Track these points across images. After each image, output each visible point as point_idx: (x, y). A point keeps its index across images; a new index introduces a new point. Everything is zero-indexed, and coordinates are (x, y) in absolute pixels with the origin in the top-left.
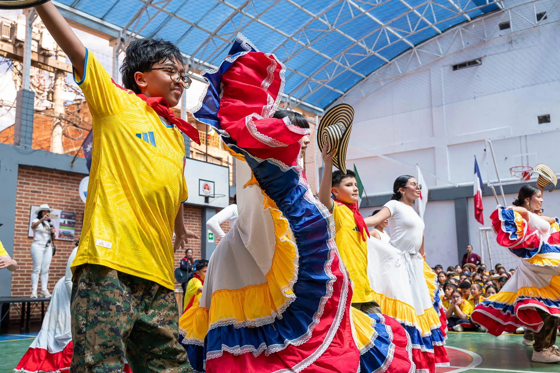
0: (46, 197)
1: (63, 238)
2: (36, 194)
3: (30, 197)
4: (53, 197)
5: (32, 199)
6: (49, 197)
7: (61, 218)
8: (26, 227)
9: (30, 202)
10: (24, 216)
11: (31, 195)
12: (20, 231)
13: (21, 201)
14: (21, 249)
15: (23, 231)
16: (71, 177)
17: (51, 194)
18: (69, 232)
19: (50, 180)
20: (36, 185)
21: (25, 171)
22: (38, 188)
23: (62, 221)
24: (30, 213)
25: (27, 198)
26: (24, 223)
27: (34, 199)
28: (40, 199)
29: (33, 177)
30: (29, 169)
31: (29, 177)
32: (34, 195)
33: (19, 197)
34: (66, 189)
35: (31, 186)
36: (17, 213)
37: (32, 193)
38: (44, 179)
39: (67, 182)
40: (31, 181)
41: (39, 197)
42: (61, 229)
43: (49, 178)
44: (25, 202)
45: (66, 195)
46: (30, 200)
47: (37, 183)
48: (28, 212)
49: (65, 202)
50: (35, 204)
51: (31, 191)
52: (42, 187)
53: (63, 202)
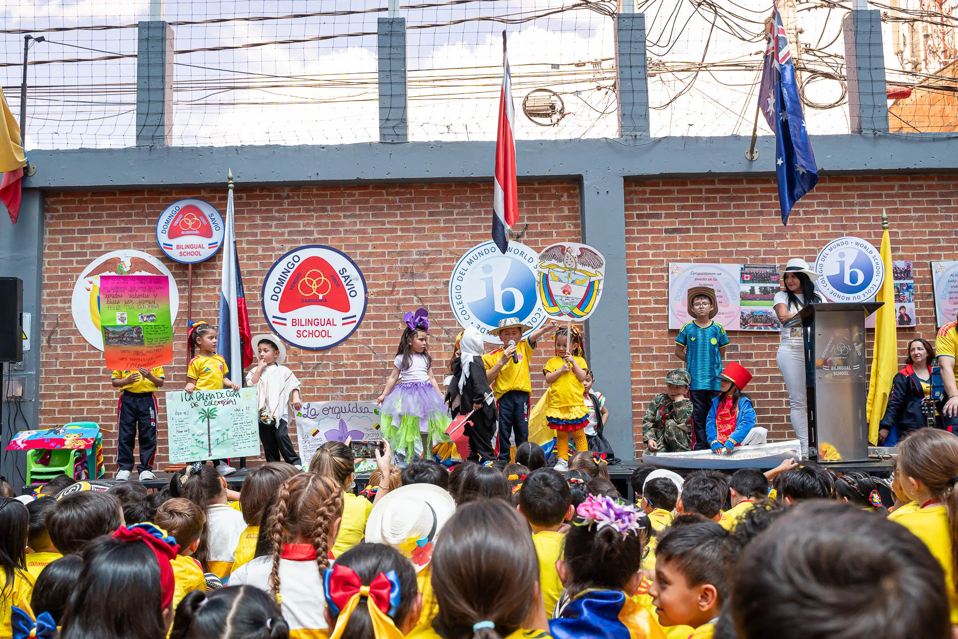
0: (702, 238)
1: (751, 327)
2: (677, 235)
3: (664, 244)
4: (720, 238)
5: (668, 247)
6: (710, 238)
7: (744, 282)
8: (662, 310)
9: (665, 255)
10: (655, 286)
11: (665, 239)
12: (649, 319)
13: (647, 255)
14: (655, 358)
15: (656, 318)
16: (758, 187)
17: (715, 230)
18: (766, 312)
19: (707, 199)
20: (676, 216)
21: (648, 189)
22: (680, 223)
23: (746, 288)
24: (668, 280)
25: (658, 247)
26: (656, 302)
27: (675, 246)
28: (687, 246)
29: (666, 200)
31: (659, 200)
32: (674, 239)
33: (639, 248)
34: (750, 214)
35: (663, 220)
36: (638, 281)
37: (668, 235)
38: (694, 199)
39: (750, 199)
40: (662, 210)
41: (686, 240)
42: (743, 308)
43: (704, 195)
44: (654, 255)
45: (751, 229)
46: (665, 250)
47: (676, 211)
48: (663, 276)
49: (751, 245)
50: (679, 258)
51: (665, 229)
52: (691, 219)
53: (744, 245)
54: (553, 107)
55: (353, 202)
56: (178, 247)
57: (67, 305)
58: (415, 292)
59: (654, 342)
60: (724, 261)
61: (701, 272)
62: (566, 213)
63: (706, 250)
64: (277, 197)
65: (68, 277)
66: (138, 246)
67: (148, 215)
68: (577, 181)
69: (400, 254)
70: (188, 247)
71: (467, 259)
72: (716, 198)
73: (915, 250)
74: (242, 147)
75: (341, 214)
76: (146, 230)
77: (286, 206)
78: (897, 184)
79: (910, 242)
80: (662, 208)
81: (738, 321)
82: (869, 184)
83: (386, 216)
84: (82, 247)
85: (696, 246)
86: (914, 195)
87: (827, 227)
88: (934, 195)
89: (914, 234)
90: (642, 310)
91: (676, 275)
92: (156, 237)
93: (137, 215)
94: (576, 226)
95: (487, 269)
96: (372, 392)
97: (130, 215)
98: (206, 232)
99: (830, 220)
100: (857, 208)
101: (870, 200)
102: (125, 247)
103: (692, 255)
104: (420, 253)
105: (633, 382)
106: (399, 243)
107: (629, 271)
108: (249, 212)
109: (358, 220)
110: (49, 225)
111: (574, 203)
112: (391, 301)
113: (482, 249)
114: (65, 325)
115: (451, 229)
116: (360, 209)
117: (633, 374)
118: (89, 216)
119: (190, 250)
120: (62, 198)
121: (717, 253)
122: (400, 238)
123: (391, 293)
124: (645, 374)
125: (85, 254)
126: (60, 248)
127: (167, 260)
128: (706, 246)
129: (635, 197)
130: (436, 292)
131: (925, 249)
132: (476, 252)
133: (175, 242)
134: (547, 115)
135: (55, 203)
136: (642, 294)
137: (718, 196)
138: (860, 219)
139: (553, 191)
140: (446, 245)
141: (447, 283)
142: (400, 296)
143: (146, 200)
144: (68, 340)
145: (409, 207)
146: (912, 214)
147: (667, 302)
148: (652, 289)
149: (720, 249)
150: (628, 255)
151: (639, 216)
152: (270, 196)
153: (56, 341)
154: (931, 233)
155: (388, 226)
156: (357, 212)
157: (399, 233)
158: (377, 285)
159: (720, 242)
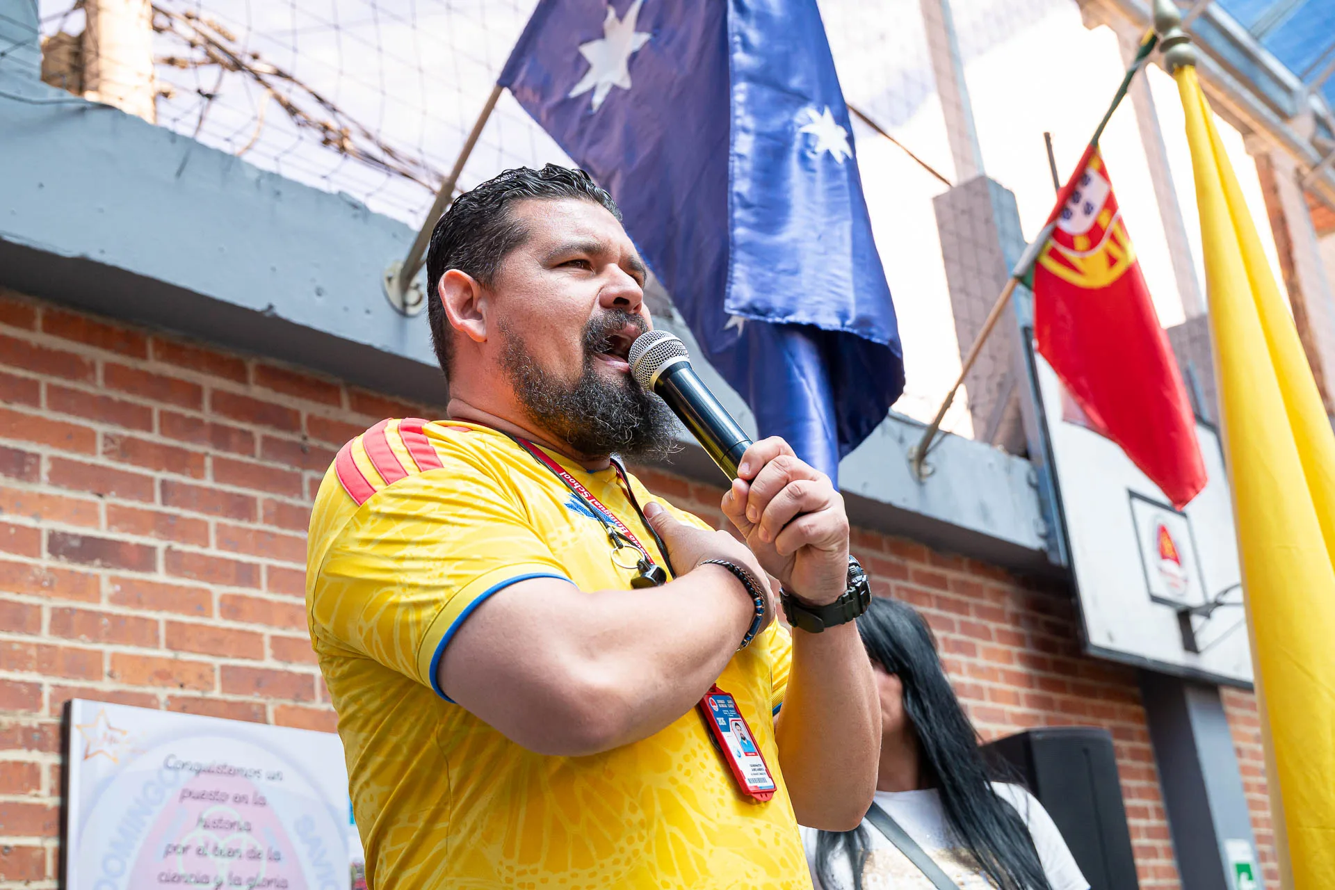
0: (199, 603)
2: (103, 574)
3: (48, 604)
4: (265, 611)
5: (63, 622)
6: (233, 608)
9: (47, 660)
11: (51, 583)
17: (247, 574)
19: (220, 437)
20: (100, 481)
22: (118, 517)
24: (64, 789)
25: (21, 619)
27: (91, 624)
28: (142, 632)
29: (60, 399)
35: (44, 488)
37: (64, 564)
38: (168, 424)
40: (41, 440)
41: (139, 603)
43: (207, 415)
46: (45, 637)
47: (101, 460)
48: (34, 770)
50: (106, 685)
51: (53, 536)
52: (157, 506)
60: (285, 719)
61: (206, 761)
63: (218, 662)
72: (247, 435)
80: (37, 431)
85: (178, 636)
91: (102, 764)
103: (163, 676)
121: (261, 680)
128: (216, 642)
137: (257, 432)
149: (269, 662)
159: (267, 632)
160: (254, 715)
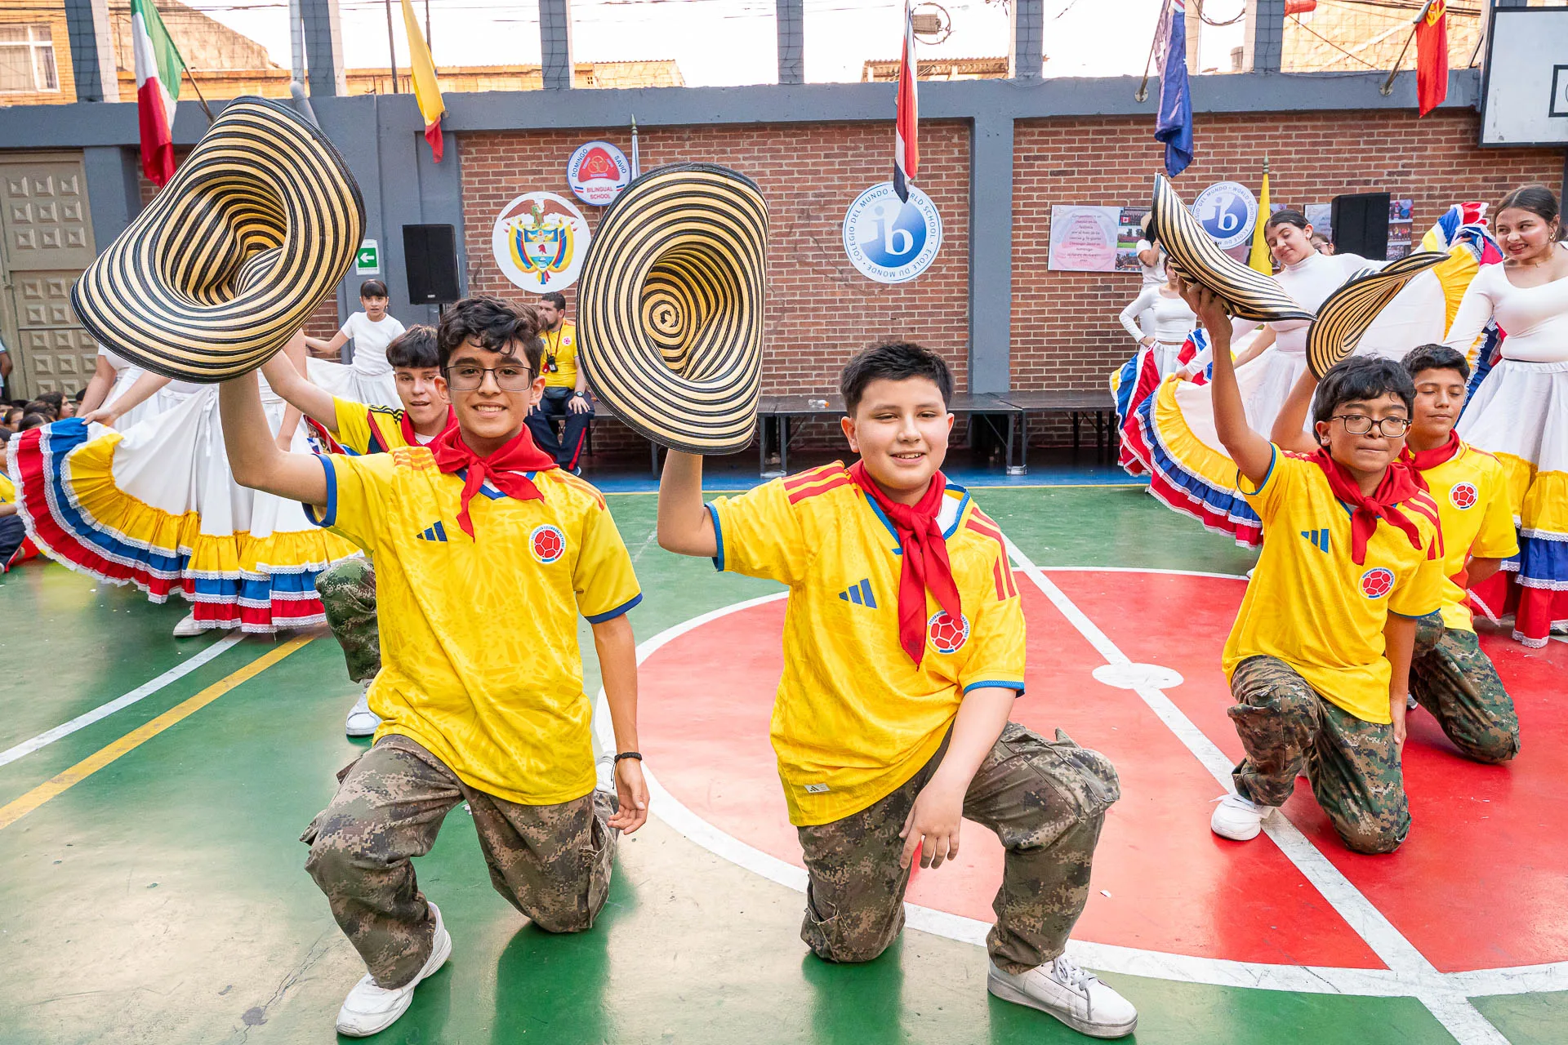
0: (1086, 180)
1: (1127, 268)
2: (1063, 178)
3: (1049, 186)
4: (1103, 180)
5: (1052, 189)
6: (1093, 180)
7: (1123, 224)
8: (1043, 252)
9: (1049, 197)
10: (1038, 228)
11: (1052, 181)
12: (1030, 260)
13: (1031, 197)
14: (1033, 297)
15: (1037, 259)
16: (1145, 128)
17: (1099, 172)
19: (1094, 141)
20: (1062, 158)
21: (1037, 130)
22: (1066, 165)
23: (1124, 230)
24: (1050, 222)
25: (1043, 189)
26: (1038, 243)
27: (1059, 189)
28: (1071, 189)
29: (1054, 142)
30: (1045, 126)
31: (1047, 142)
32: (1058, 181)
33: (1025, 190)
34: (1134, 156)
35: (1050, 162)
36: (1022, 224)
37: (1053, 177)
38: (1080, 141)
39: (1135, 140)
40: (1049, 152)
41: (1070, 183)
42: (1120, 250)
43: (1091, 136)
44: (1038, 197)
45: (1134, 172)
46: (1049, 193)
47: (1063, 153)
48: (1045, 219)
49: (1133, 187)
50: (1062, 201)
51: (1051, 172)
52: (1076, 161)
53: (1126, 187)
54: (938, 23)
55: (751, 144)
56: (589, 190)
57: (488, 246)
58: (811, 234)
59: (1034, 282)
60: (1105, 204)
61: (1083, 215)
62: (956, 155)
63: (1089, 193)
64: (679, 138)
65: (488, 219)
66: (550, 188)
67: (557, 157)
68: (969, 122)
69: (797, 196)
70: (597, 189)
71: (861, 201)
72: (1102, 139)
73: (1292, 192)
74: (646, 89)
75: (741, 156)
76: (557, 172)
77: (687, 148)
78: (1282, 125)
79: (1286, 184)
80: (1048, 150)
81: (1114, 262)
82: (1254, 125)
83: (783, 158)
84: (497, 189)
85: (1079, 189)
86: (1298, 136)
87: (1208, 170)
88: (1317, 136)
89: (1292, 176)
90: (1024, 252)
91: (1057, 217)
92: (567, 179)
93: (546, 157)
94: (965, 168)
95: (879, 211)
96: (772, 328)
97: (539, 158)
98: (613, 175)
99: (1212, 162)
100: (1239, 150)
101: (1253, 142)
102: (538, 189)
103: (1075, 197)
104: (816, 195)
105: (1012, 320)
106: (796, 185)
107: (1014, 213)
108: (654, 154)
109: (757, 162)
110: (465, 167)
111: (964, 145)
112: (789, 242)
113: (874, 192)
114: (488, 265)
115: (845, 171)
116: (759, 151)
117: (1013, 312)
118: (501, 159)
119: (598, 193)
120: (474, 140)
121: (1099, 196)
122: (797, 180)
123: (788, 234)
124: (1024, 312)
125: (500, 197)
126: (478, 190)
127: (578, 201)
128: (1089, 188)
129: (1023, 138)
130: (831, 233)
131: (1300, 192)
132: (868, 195)
133: (586, 185)
134: (934, 32)
135: (468, 145)
136: (1025, 236)
137: (1104, 137)
138: (1241, 161)
139: (944, 133)
140: (840, 187)
141: (841, 225)
142: (797, 237)
143: (555, 142)
144: (492, 279)
145: (805, 149)
146: (1293, 156)
147: (1048, 244)
148: (1034, 231)
149: (1102, 191)
150: (1014, 198)
151: (1026, 158)
152: (671, 138)
153: (481, 280)
154: (1309, 176)
155: (785, 168)
156: (756, 154)
157: (796, 175)
158: (775, 227)
159: (1102, 184)
160: (1098, 204)
